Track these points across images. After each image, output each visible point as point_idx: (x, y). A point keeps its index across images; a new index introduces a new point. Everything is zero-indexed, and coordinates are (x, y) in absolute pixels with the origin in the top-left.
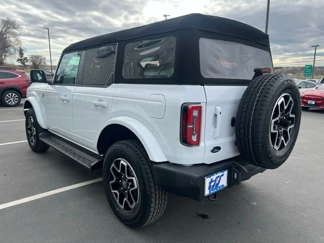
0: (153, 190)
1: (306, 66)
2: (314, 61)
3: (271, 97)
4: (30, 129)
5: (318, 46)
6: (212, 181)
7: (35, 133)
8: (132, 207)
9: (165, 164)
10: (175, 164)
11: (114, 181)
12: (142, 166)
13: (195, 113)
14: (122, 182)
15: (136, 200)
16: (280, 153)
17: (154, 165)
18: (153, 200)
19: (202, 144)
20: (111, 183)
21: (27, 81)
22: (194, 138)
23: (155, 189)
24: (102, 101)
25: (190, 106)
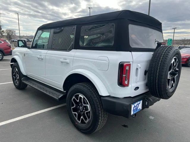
0: (100, 112)
1: (169, 39)
2: (174, 37)
3: (169, 59)
4: (15, 75)
5: (176, 28)
6: (135, 107)
7: (18, 78)
8: (86, 122)
9: (108, 97)
10: (114, 97)
11: (75, 106)
12: (94, 98)
13: (127, 68)
14: (79, 107)
15: (89, 118)
16: (171, 90)
17: (102, 98)
18: (100, 118)
19: (130, 86)
20: (72, 108)
21: (7, 45)
22: (126, 82)
23: (101, 111)
24: (66, 60)
25: (125, 64)
